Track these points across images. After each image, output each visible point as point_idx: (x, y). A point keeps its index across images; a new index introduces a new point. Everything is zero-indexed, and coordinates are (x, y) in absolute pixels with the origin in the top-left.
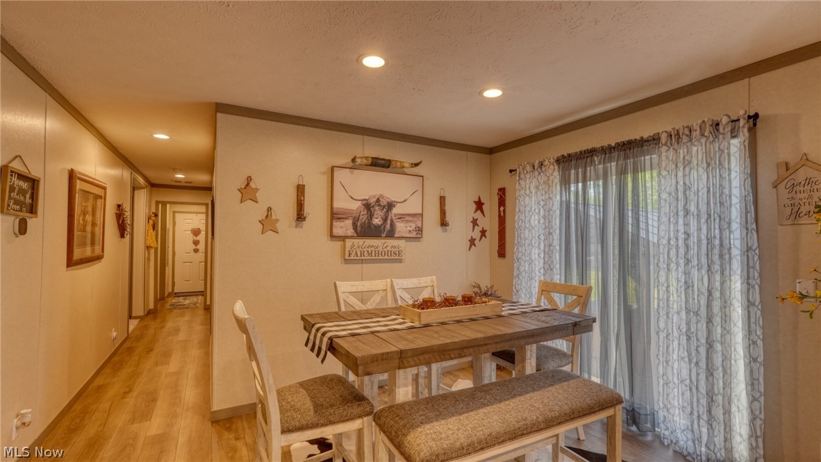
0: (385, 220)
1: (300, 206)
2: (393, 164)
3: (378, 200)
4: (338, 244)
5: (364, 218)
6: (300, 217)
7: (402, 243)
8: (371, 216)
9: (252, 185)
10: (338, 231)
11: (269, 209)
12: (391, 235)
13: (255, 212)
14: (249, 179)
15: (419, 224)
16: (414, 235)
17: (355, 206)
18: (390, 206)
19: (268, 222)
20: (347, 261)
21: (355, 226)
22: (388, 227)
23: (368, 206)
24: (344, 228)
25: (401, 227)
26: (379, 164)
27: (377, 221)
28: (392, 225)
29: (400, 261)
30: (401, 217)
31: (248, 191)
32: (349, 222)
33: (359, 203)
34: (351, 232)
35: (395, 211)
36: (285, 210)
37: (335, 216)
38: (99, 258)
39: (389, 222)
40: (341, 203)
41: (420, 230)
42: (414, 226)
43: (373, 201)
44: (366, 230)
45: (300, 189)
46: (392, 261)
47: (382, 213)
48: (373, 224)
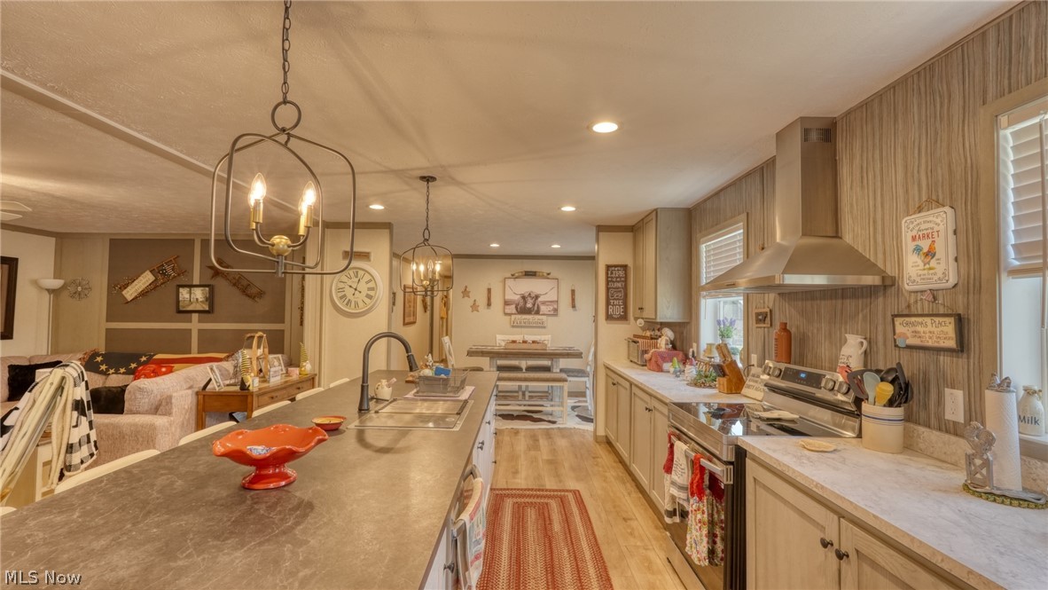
0: (534, 305)
1: (489, 299)
2: (538, 274)
3: (530, 294)
4: (508, 317)
5: (521, 304)
6: (489, 304)
7: (544, 318)
8: (526, 303)
9: (468, 290)
10: (507, 311)
11: (475, 301)
12: (538, 312)
13: (469, 302)
14: (466, 287)
15: (556, 306)
16: (552, 313)
17: (517, 298)
18: (537, 297)
19: (475, 307)
20: (513, 327)
21: (516, 308)
22: (536, 308)
23: (524, 298)
24: (512, 309)
25: (543, 309)
26: (530, 274)
27: (529, 305)
28: (538, 307)
29: (544, 327)
30: (544, 303)
31: (466, 293)
32: (514, 306)
33: (519, 296)
34: (514, 311)
35: (540, 299)
36: (482, 301)
37: (507, 303)
38: (414, 323)
39: (536, 306)
40: (510, 296)
41: (556, 310)
42: (552, 308)
43: (526, 294)
44: (523, 310)
45: (489, 291)
46: (539, 327)
47: (532, 301)
48: (527, 307)
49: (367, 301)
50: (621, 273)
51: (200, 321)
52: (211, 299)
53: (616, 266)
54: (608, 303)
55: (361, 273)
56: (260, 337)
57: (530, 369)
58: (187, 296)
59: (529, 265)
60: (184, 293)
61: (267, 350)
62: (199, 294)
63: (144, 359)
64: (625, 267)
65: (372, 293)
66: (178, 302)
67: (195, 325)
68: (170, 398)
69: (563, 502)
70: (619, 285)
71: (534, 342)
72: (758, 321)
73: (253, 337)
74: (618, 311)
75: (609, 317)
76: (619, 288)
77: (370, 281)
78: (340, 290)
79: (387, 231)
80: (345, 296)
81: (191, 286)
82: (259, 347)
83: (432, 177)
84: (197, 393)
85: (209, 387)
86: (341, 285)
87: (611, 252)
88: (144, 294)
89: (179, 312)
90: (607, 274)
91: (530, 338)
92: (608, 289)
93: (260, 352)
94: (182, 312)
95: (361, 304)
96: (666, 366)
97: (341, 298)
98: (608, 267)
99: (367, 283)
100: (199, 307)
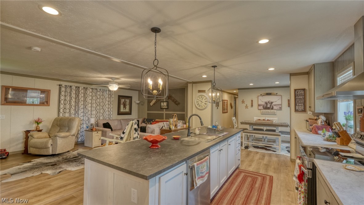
0: (271, 106)
1: (252, 104)
2: (272, 94)
3: (269, 102)
4: (260, 111)
5: (265, 105)
6: (252, 106)
8: (267, 105)
9: (244, 101)
10: (259, 108)
11: (247, 105)
12: (272, 109)
13: (244, 105)
15: (280, 106)
16: (279, 109)
17: (263, 103)
18: (272, 103)
19: (247, 107)
21: (263, 107)
22: (271, 107)
23: (266, 103)
25: (275, 107)
26: (269, 94)
27: (269, 106)
28: (273, 107)
29: (276, 115)
30: (275, 105)
31: (243, 102)
32: (262, 106)
34: (262, 108)
35: (273, 104)
36: (249, 104)
37: (259, 105)
38: (227, 112)
39: (272, 106)
40: (260, 103)
41: (281, 108)
42: (279, 107)
43: (267, 102)
44: (266, 108)
45: (252, 101)
46: (273, 115)
47: (270, 105)
48: (268, 107)
49: (205, 105)
50: (302, 92)
51: (166, 111)
52: (168, 105)
53: (299, 90)
54: (296, 105)
55: (203, 97)
56: (175, 115)
57: (267, 130)
58: (163, 104)
59: (269, 91)
60: (162, 104)
61: (177, 119)
62: (165, 104)
63: (153, 120)
64: (304, 90)
65: (206, 103)
66: (161, 106)
67: (165, 112)
68: (154, 130)
69: (264, 178)
70: (301, 97)
71: (268, 120)
72: (359, 113)
73: (173, 115)
74: (301, 108)
75: (296, 111)
76: (301, 98)
77: (206, 99)
78: (197, 102)
79: (210, 83)
80: (199, 104)
81: (164, 102)
82: (175, 118)
83: (215, 66)
84: (160, 129)
85: (163, 128)
86: (198, 101)
87: (297, 84)
88: (154, 104)
89: (161, 109)
90: (295, 93)
91: (267, 119)
92: (295, 99)
93: (175, 119)
94: (162, 109)
95: (203, 106)
96: (320, 132)
97: (198, 104)
98: (295, 90)
99: (205, 99)
100: (165, 108)
